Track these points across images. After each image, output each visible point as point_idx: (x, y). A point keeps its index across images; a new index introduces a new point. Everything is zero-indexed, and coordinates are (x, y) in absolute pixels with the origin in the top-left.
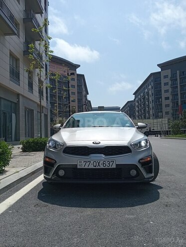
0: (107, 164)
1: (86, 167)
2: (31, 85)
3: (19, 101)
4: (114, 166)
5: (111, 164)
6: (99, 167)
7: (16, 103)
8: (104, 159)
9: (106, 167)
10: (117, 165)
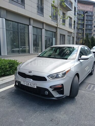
0: (32, 85)
1: (24, 84)
2: (64, 21)
3: (57, 31)
4: (35, 87)
5: (34, 85)
6: (28, 86)
7: (55, 32)
8: (31, 82)
9: (32, 87)
10: (37, 87)
